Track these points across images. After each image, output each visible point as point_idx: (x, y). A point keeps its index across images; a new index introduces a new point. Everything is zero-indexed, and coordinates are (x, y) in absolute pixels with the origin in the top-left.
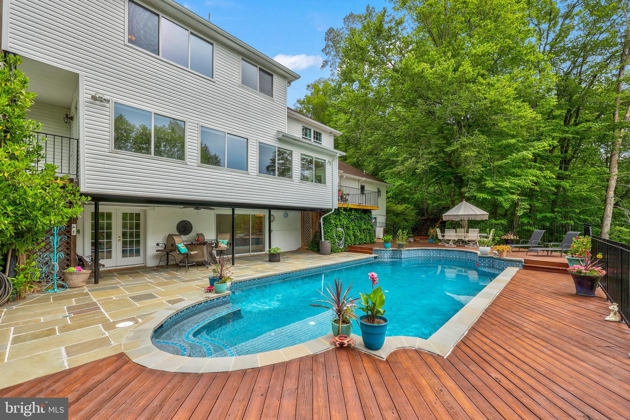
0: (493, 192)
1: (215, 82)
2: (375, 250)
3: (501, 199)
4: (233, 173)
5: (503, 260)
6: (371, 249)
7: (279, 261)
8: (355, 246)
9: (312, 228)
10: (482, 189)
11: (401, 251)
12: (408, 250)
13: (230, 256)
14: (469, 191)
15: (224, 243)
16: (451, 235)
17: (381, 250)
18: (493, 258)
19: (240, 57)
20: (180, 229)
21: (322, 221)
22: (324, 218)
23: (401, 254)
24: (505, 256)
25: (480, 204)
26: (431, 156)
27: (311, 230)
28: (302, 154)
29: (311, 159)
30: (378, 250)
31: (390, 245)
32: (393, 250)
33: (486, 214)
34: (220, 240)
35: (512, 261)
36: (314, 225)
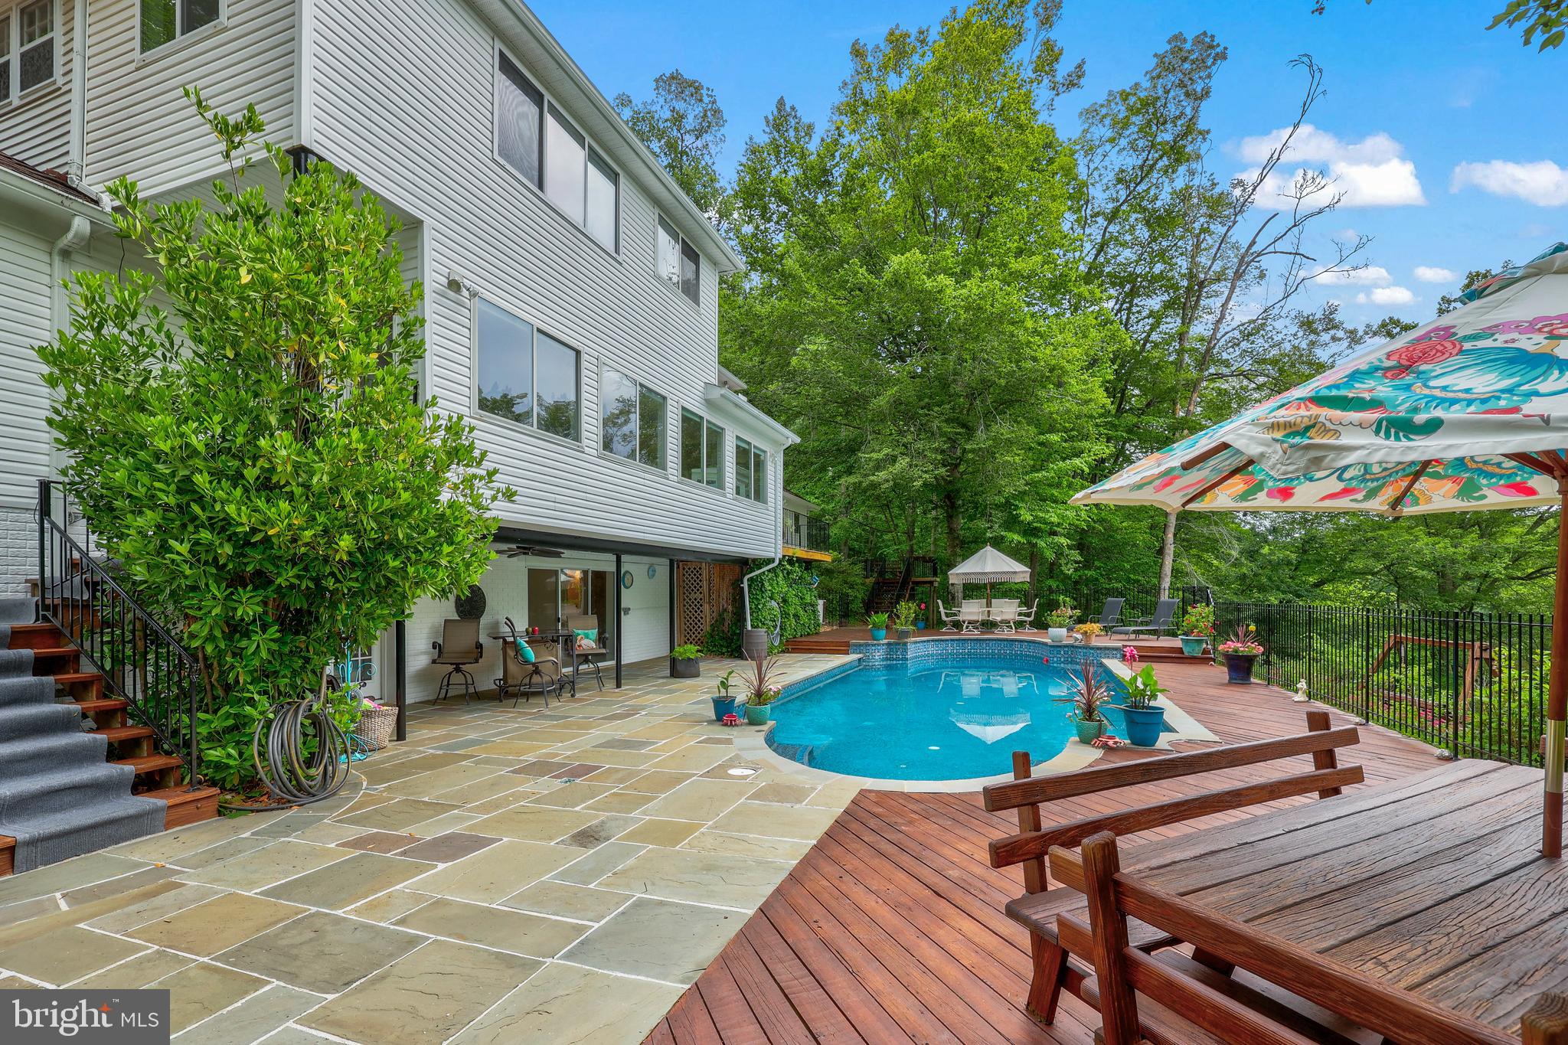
0: (1031, 531)
1: (620, 264)
2: (855, 645)
3: (1041, 543)
4: (647, 476)
5: (1092, 648)
6: (847, 644)
7: (697, 675)
8: (803, 639)
9: (710, 603)
10: (1012, 523)
11: (905, 644)
12: (916, 642)
13: (613, 663)
14: (991, 527)
15: (591, 637)
16: (971, 610)
17: (867, 645)
18: (1073, 646)
19: (657, 211)
20: (462, 606)
21: (745, 585)
22: (751, 580)
23: (905, 651)
24: (1095, 642)
25: (1014, 553)
26: (939, 457)
27: (706, 607)
28: (738, 438)
29: (746, 447)
30: (861, 645)
31: (883, 633)
32: (889, 644)
33: (1023, 572)
34: (579, 632)
35: (1106, 648)
36: (714, 596)
